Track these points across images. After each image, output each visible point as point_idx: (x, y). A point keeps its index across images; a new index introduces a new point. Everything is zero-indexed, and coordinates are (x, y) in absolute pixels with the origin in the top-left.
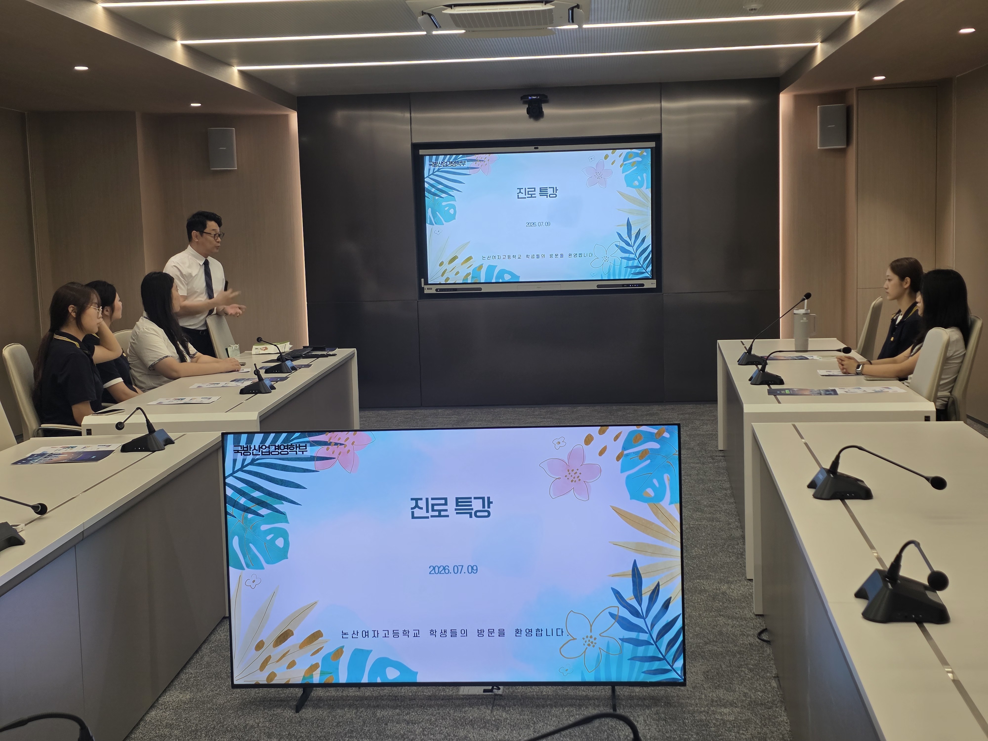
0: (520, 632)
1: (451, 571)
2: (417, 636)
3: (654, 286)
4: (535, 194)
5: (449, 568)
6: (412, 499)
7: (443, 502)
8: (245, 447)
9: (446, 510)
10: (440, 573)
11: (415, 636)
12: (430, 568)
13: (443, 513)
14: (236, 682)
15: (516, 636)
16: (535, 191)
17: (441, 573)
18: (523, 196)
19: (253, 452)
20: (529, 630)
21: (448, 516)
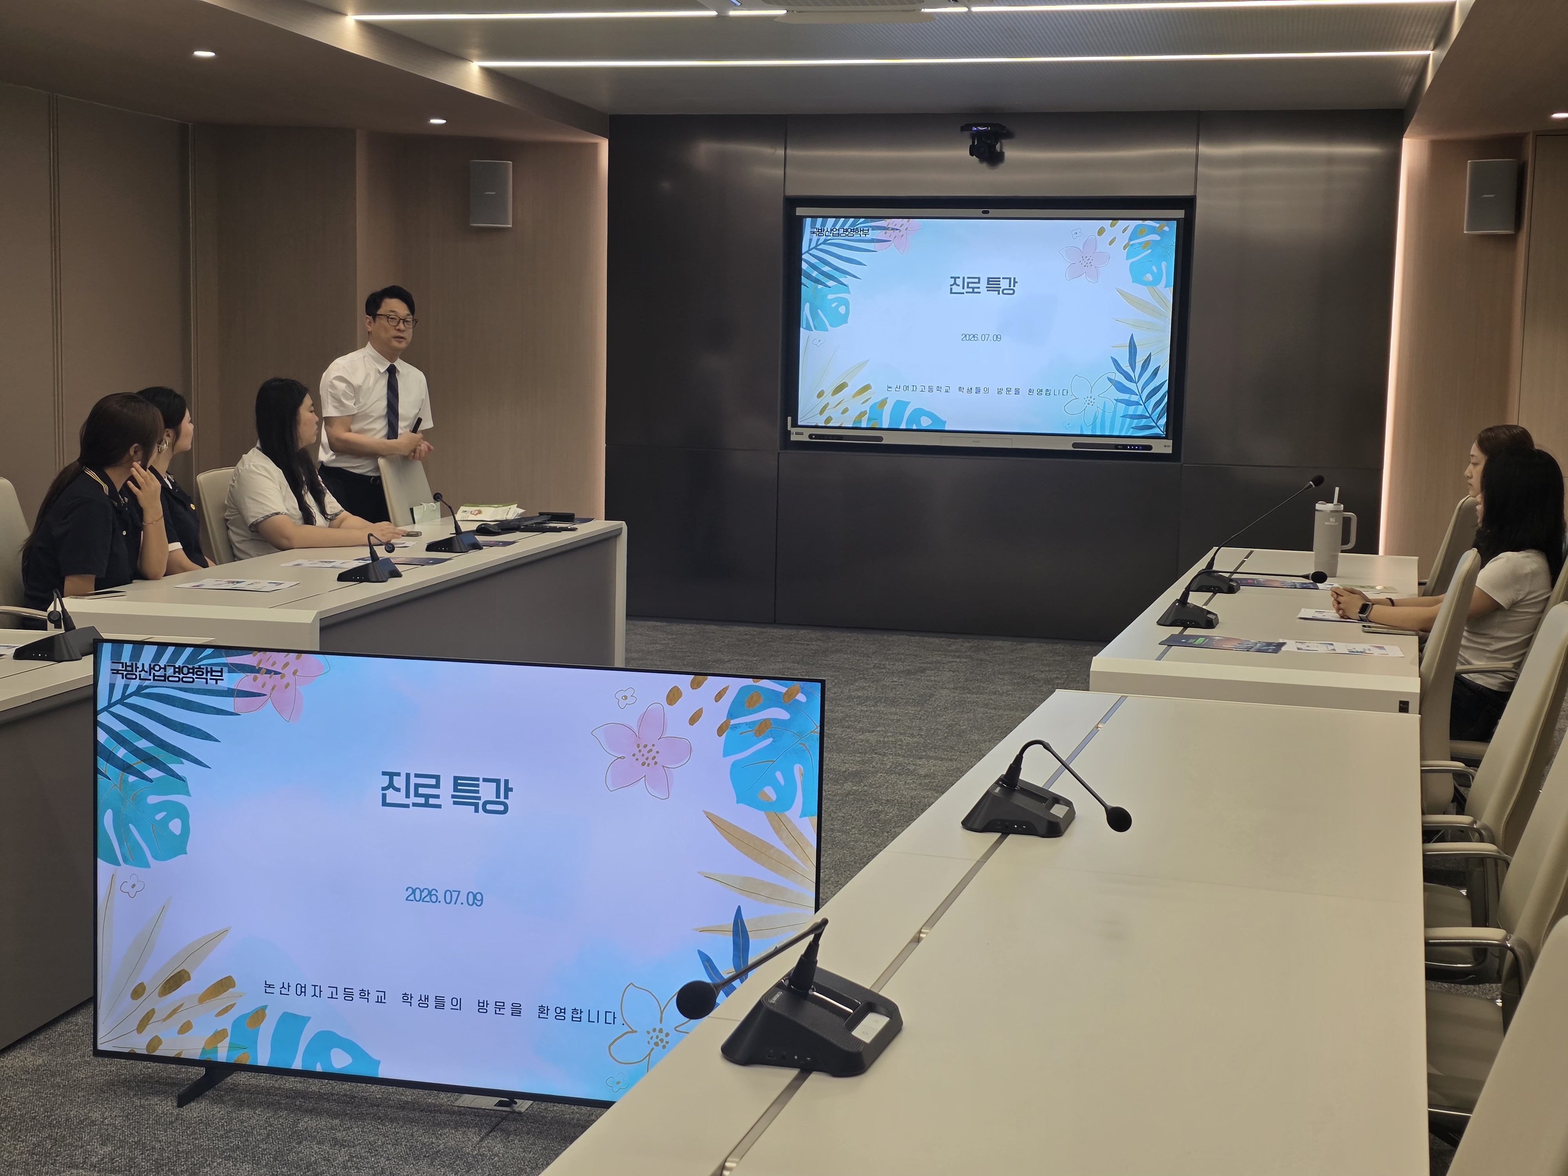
0: (546, 1012)
1: (441, 898)
2: (381, 1002)
3: (1169, 451)
4: (979, 288)
5: (436, 894)
6: (384, 773)
7: (433, 782)
8: (129, 666)
9: (437, 797)
10: (423, 901)
11: (378, 1002)
12: (407, 890)
13: (432, 801)
14: (101, 1047)
15: (539, 1017)
16: (979, 282)
17: (425, 900)
18: (960, 289)
19: (140, 675)
20: (561, 1009)
21: (439, 806)
